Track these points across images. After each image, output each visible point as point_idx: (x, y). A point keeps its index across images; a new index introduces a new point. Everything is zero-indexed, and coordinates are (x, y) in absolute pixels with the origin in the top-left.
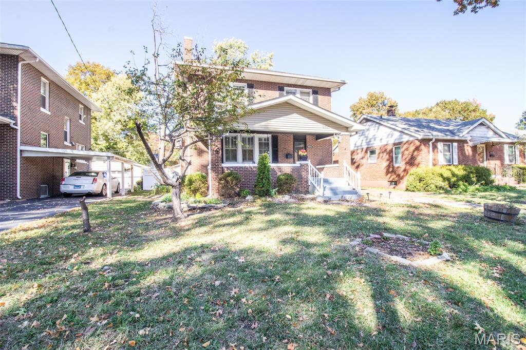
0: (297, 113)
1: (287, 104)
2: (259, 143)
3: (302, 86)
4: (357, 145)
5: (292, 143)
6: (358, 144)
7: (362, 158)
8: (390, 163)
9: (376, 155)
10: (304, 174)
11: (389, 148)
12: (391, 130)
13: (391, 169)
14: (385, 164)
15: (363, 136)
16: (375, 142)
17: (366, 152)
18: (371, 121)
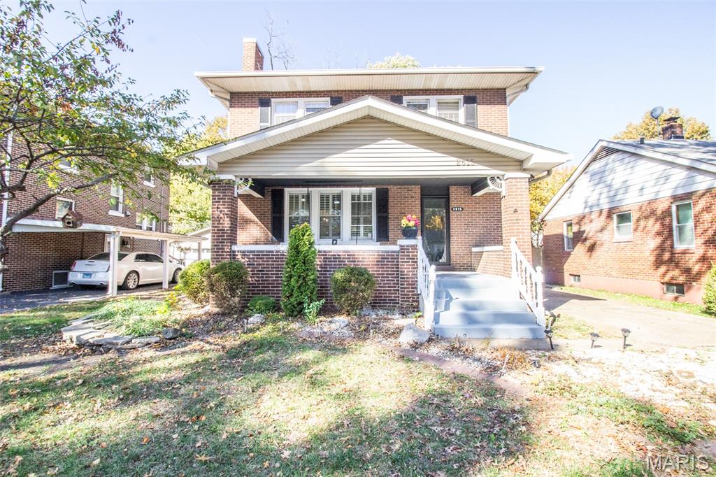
0: (394, 137)
1: (368, 119)
2: (353, 205)
3: (441, 90)
4: (589, 204)
5: (418, 202)
6: (592, 201)
7: (601, 230)
8: (663, 242)
9: (631, 225)
10: (406, 268)
11: (661, 207)
12: (663, 167)
13: (667, 256)
14: (654, 243)
15: (601, 185)
16: (627, 195)
17: (609, 216)
18: (617, 151)
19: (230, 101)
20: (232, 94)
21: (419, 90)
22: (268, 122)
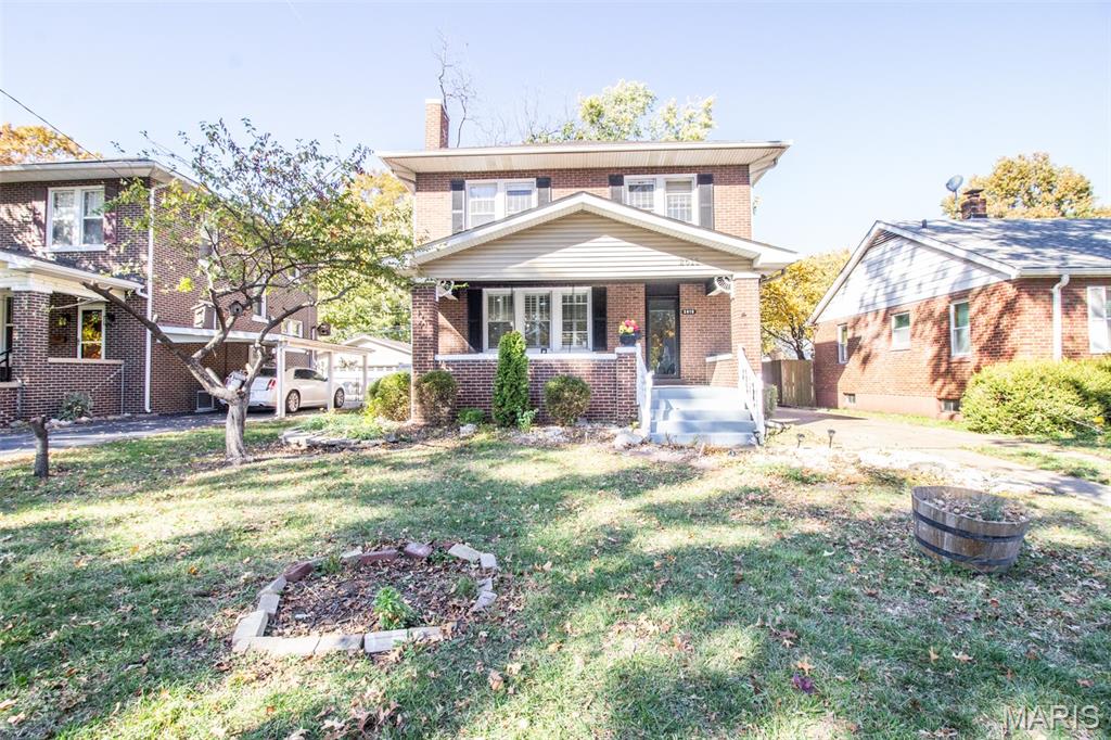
2: (564, 307)
3: (670, 167)
4: (865, 303)
5: (642, 303)
6: (868, 300)
7: (878, 336)
8: (941, 350)
9: (907, 329)
11: (939, 307)
12: (943, 258)
13: (943, 368)
14: (930, 351)
15: (878, 279)
16: (906, 292)
17: (885, 320)
18: (897, 236)
19: (416, 184)
20: (418, 174)
21: (644, 168)
22: (461, 209)
